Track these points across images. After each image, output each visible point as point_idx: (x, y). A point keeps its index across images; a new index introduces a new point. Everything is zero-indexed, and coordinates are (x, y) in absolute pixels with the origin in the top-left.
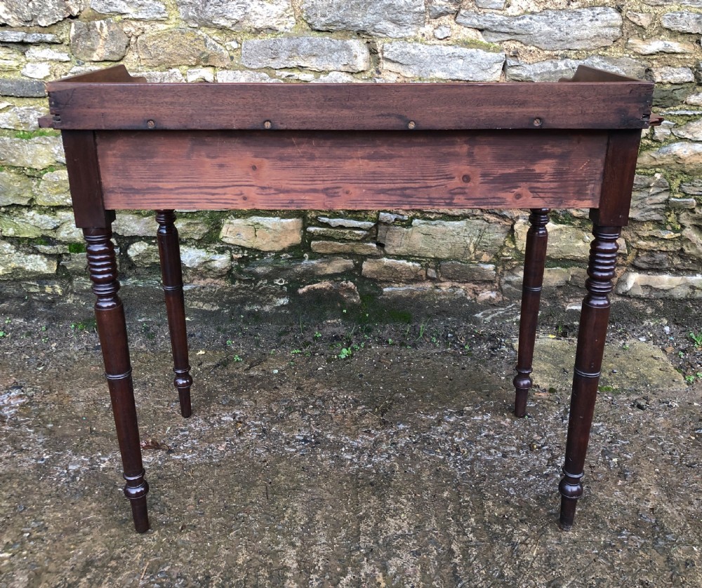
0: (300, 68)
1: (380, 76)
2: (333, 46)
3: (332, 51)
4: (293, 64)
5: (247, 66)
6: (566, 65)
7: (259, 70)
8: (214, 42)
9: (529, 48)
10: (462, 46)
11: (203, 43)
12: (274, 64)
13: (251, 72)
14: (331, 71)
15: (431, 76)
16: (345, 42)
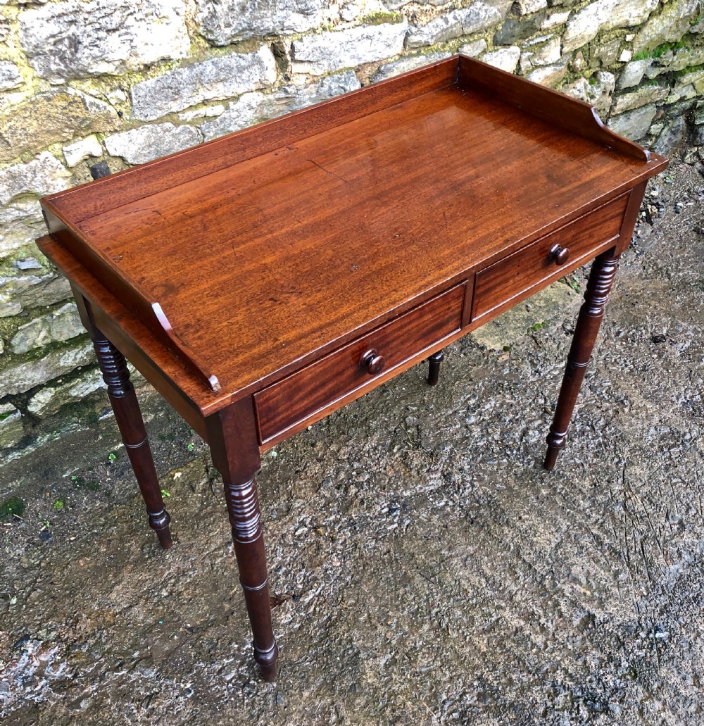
0: (205, 102)
1: (290, 83)
2: (243, 63)
3: (241, 69)
4: (198, 99)
5: (142, 119)
6: (455, 18)
7: (160, 121)
8: (93, 100)
9: (424, 8)
10: (370, 24)
11: (81, 105)
12: (175, 107)
13: (150, 126)
14: (242, 94)
15: (341, 67)
16: (256, 55)
